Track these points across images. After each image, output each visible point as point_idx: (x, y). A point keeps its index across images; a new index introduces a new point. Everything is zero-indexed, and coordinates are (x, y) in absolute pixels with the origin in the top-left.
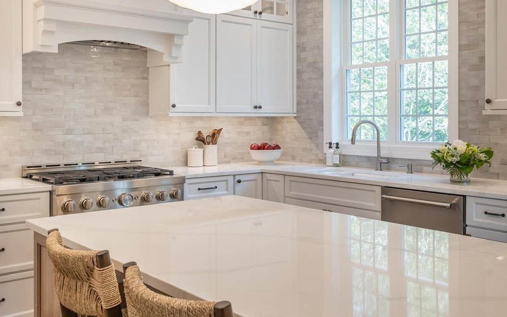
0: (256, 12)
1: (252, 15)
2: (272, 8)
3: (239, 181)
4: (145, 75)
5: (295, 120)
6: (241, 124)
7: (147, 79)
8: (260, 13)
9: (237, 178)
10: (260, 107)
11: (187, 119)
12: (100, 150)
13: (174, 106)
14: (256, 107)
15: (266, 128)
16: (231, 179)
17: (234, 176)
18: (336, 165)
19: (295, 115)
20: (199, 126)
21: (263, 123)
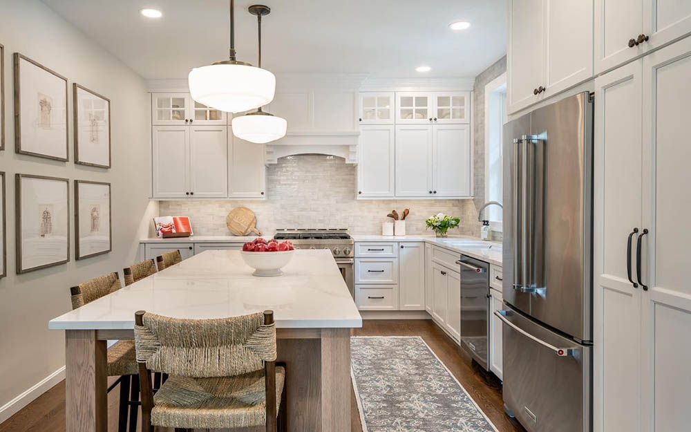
0: (431, 119)
1: (429, 122)
2: (449, 114)
3: (402, 247)
4: (352, 172)
5: (472, 202)
6: (432, 205)
7: (353, 175)
8: (435, 119)
9: (401, 244)
10: (435, 192)
11: (384, 201)
12: (321, 221)
13: (360, 193)
14: (431, 192)
15: (456, 209)
16: (396, 245)
17: (399, 242)
18: (485, 240)
19: (473, 198)
20: (394, 206)
21: (453, 204)
